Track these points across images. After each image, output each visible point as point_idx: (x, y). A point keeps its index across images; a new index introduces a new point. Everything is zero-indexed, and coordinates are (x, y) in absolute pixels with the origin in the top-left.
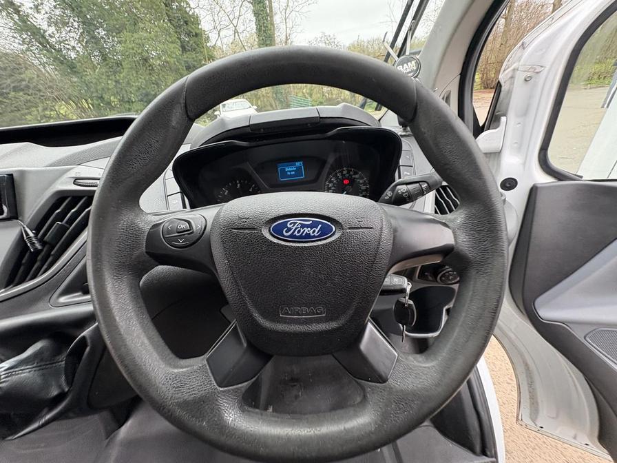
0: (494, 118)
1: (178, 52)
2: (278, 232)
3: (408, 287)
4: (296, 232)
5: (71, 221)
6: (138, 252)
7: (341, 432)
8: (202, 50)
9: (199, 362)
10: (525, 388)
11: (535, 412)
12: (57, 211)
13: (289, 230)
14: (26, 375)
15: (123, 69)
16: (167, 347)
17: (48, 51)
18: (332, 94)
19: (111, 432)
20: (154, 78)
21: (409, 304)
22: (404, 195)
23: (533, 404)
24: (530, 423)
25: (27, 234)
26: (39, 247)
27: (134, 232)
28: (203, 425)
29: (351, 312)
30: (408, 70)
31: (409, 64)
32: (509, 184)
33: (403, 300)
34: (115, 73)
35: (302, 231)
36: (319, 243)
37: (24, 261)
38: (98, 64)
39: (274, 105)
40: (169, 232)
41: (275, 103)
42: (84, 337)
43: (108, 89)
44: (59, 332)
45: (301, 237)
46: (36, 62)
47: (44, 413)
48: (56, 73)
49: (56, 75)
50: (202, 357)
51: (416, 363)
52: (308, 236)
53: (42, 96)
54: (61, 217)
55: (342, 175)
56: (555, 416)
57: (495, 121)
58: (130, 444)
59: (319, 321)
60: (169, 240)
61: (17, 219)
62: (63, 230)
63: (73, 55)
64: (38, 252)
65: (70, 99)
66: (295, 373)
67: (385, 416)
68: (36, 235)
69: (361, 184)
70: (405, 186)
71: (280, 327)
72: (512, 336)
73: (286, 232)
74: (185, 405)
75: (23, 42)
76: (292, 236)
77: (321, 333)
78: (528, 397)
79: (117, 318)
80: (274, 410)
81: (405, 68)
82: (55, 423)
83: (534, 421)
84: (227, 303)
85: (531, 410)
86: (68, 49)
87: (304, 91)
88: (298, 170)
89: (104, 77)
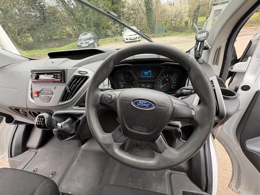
0: (245, 57)
1: (110, 5)
2: (136, 103)
3: (180, 126)
4: (141, 105)
5: (77, 85)
6: (97, 102)
7: (145, 163)
8: (120, 3)
9: (110, 135)
10: (236, 175)
11: (238, 185)
12: (74, 81)
13: (139, 104)
14: (67, 126)
15: (89, 12)
16: (102, 129)
17: (64, 5)
18: (176, 24)
19: (80, 146)
20: (100, 17)
21: (180, 131)
22: (184, 93)
23: (238, 182)
24: (235, 189)
25: (67, 88)
26: (69, 92)
27: (97, 96)
28: (109, 151)
29: (154, 131)
30: (203, 36)
31: (203, 33)
32: (246, 88)
33: (178, 129)
34: (86, 14)
35: (143, 104)
36: (148, 109)
37: (66, 95)
38: (81, 11)
39: (147, 30)
40: (106, 98)
41: (148, 29)
42: (80, 120)
43: (83, 21)
44: (74, 117)
45: (143, 106)
46: (60, 10)
47: (69, 137)
48: (66, 14)
49: (66, 15)
50: (110, 133)
51: (172, 151)
52: (145, 106)
53: (62, 24)
54: (75, 83)
55: (166, 77)
56: (248, 189)
57: (246, 58)
58: (85, 151)
59: (144, 131)
60: (106, 100)
61: (65, 83)
62: (75, 87)
63: (72, 7)
64: (69, 93)
65: (70, 25)
66: (138, 143)
67: (159, 163)
68: (69, 88)
69: (173, 81)
70: (185, 90)
71: (133, 131)
72: (235, 153)
73: (138, 104)
74: (105, 145)
75: (57, 2)
76: (140, 106)
77: (144, 135)
78: (237, 179)
79: (91, 119)
80: (129, 153)
81: (201, 35)
82: (71, 140)
83: (237, 189)
84: (118, 117)
85: (236, 184)
86: (71, 4)
87: (162, 22)
88: (149, 74)
89: (82, 16)
